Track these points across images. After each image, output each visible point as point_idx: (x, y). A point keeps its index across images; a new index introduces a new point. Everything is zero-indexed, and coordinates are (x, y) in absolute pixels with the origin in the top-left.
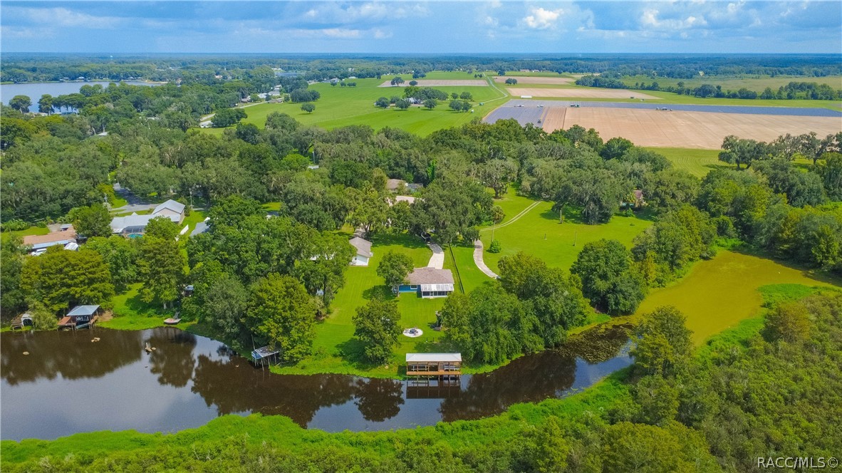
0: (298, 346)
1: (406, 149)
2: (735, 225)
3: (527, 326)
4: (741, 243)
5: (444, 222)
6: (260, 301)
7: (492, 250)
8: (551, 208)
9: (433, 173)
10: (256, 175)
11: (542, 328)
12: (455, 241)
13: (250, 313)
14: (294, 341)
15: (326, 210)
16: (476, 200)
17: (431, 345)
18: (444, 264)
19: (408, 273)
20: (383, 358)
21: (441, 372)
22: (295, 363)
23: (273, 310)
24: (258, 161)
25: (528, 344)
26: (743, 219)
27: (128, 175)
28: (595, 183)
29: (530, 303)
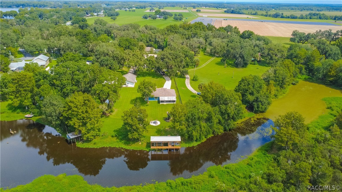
0: (91, 132)
1: (154, 33)
2: (305, 69)
3: (216, 121)
4: (308, 77)
5: (171, 66)
6: (70, 108)
7: (194, 79)
8: (220, 61)
9: (166, 44)
10: (84, 44)
11: (223, 121)
12: (176, 75)
13: (65, 114)
14: (89, 130)
15: (114, 60)
16: (186, 56)
17: (164, 130)
18: (171, 86)
19: (153, 91)
20: (138, 139)
21: (170, 147)
22: (90, 141)
23: (76, 113)
24: (85, 37)
25: (216, 130)
26: (310, 66)
27: (23, 43)
28: (241, 49)
29: (217, 108)
